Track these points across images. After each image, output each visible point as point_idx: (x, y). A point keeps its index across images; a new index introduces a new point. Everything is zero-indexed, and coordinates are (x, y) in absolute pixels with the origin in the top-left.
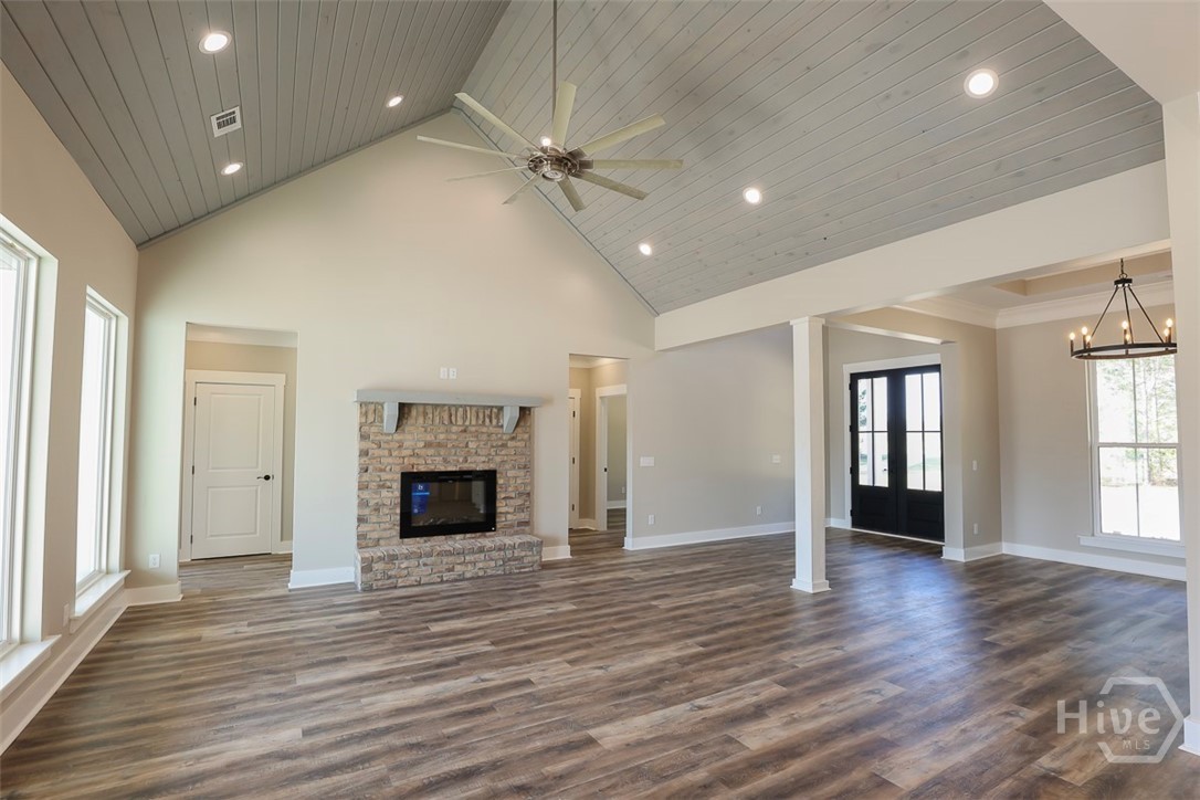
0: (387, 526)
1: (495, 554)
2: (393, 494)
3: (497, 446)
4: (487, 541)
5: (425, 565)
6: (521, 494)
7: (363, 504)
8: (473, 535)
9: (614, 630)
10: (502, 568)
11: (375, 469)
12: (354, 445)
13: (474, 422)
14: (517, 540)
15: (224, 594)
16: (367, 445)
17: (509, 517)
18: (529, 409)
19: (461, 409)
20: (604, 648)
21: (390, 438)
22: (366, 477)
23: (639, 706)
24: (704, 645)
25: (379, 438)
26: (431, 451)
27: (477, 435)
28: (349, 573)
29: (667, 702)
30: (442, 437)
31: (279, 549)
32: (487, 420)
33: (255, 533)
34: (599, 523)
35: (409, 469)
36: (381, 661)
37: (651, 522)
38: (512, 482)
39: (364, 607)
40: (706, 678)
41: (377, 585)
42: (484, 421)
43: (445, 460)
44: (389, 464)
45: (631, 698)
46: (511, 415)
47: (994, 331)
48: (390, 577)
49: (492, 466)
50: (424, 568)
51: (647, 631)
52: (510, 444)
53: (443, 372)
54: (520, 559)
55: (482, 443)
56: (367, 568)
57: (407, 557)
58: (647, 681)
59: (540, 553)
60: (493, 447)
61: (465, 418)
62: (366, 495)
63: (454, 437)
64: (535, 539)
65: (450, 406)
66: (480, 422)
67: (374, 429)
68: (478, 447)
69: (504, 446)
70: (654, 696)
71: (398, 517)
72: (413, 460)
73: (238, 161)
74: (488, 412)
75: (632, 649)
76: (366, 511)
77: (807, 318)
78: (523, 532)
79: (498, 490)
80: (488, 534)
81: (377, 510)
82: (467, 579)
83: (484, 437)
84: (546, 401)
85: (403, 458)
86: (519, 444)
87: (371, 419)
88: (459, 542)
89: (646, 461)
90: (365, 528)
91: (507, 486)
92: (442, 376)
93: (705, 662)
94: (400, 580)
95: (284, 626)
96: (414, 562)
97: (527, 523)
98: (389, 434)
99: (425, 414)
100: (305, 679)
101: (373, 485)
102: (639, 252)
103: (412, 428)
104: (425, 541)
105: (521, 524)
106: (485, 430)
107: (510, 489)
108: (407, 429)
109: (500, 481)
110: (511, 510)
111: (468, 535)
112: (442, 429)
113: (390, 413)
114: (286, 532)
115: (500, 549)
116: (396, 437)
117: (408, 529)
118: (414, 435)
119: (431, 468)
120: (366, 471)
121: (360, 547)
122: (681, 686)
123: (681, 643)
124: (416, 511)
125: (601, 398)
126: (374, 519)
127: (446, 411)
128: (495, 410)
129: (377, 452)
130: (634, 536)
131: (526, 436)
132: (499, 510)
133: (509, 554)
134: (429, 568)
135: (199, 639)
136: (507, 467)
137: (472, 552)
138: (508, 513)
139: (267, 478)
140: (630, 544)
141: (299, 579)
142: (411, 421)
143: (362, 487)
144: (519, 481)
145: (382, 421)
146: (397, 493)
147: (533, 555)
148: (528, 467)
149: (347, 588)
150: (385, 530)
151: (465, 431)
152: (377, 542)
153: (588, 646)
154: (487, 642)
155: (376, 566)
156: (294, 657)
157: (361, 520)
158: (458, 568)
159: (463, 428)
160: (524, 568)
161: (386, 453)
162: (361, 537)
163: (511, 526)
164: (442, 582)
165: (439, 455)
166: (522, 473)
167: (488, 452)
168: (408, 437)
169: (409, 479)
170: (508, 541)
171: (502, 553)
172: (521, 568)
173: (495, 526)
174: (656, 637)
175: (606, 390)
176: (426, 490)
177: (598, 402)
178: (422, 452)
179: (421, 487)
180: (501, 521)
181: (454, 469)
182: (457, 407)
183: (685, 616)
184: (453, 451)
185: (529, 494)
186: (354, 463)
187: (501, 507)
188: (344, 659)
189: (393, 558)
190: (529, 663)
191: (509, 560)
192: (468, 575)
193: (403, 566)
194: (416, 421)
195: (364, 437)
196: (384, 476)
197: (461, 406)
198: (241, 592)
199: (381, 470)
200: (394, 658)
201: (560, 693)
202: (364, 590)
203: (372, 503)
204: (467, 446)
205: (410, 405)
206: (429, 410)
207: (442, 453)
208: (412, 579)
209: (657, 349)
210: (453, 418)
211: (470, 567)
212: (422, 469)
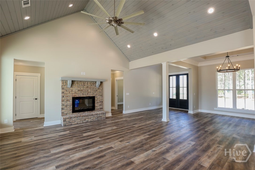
0: (69, 110)
1: (95, 116)
3: (95, 91)
4: (93, 113)
5: (79, 119)
6: (100, 102)
7: (63, 105)
8: (90, 112)
9: (127, 133)
10: (97, 119)
11: (66, 97)
12: (60, 91)
13: (89, 85)
14: (100, 112)
15: (28, 128)
16: (63, 91)
17: (98, 107)
18: (103, 82)
19: (86, 82)
20: (127, 137)
21: (69, 89)
22: (63, 98)
23: (140, 152)
24: (149, 135)
25: (67, 89)
26: (79, 92)
27: (90, 88)
28: (59, 121)
29: (146, 150)
30: (82, 89)
31: (40, 116)
32: (93, 85)
33: (33, 113)
34: (116, 108)
35: (74, 96)
36: (73, 145)
37: (129, 107)
38: (98, 99)
39: (64, 130)
40: (152, 143)
41: (67, 125)
42: (92, 85)
43: (83, 94)
44: (69, 95)
45: (138, 150)
46: (98, 84)
47: (198, 67)
48: (70, 122)
49: (94, 95)
50: (79, 120)
51: (135, 132)
52: (98, 90)
54: (101, 117)
55: (91, 90)
56: (65, 120)
57: (74, 118)
58: (140, 145)
59: (105, 115)
60: (94, 91)
61: (87, 84)
62: (63, 103)
63: (85, 89)
64: (104, 112)
65: (84, 81)
66: (91, 85)
67: (65, 87)
68: (90, 91)
69: (97, 91)
70: (142, 149)
71: (72, 108)
72: (75, 94)
73: (29, 16)
74: (93, 83)
75: (133, 137)
76: (64, 107)
77: (166, 62)
78: (101, 110)
79: (95, 101)
80: (93, 111)
81: (66, 106)
82: (89, 122)
83: (92, 89)
84: (106, 80)
85: (73, 94)
86: (100, 90)
87: (64, 84)
88: (86, 113)
89: (128, 94)
90: (63, 111)
91: (97, 100)
92: (82, 74)
93: (151, 139)
94: (73, 123)
95: (45, 137)
96: (76, 119)
97: (102, 108)
98: (69, 88)
99: (78, 83)
100: (53, 151)
101: (65, 100)
102: (127, 47)
103: (75, 87)
104: (78, 113)
106: (92, 87)
107: (98, 101)
108: (73, 87)
109: (96, 99)
110: (98, 105)
111: (88, 112)
112: (82, 87)
113: (69, 83)
114: (42, 111)
115: (96, 115)
116: (71, 89)
117: (74, 111)
118: (75, 88)
119: (80, 96)
120: (63, 97)
121: (62, 115)
122: (148, 146)
123: (144, 135)
124: (76, 106)
125: (116, 80)
126: (66, 109)
127: (83, 82)
128: (94, 82)
129: (66, 92)
130: (125, 110)
131: (102, 88)
132: (96, 106)
133: (98, 116)
134: (80, 120)
135: (21, 142)
136: (97, 95)
137: (90, 115)
138: (98, 106)
139: (36, 99)
140: (124, 112)
141: (46, 124)
142: (75, 85)
143: (63, 101)
144: (100, 99)
145: (67, 85)
146: (71, 102)
147: (104, 116)
148: (102, 96)
149: (60, 126)
150: (68, 111)
151: (87, 87)
152: (66, 114)
153: (123, 137)
154: (98, 138)
155: (67, 120)
156: (49, 145)
157: (62, 109)
158: (87, 120)
159: (86, 87)
160: (102, 119)
161: (68, 92)
162: (62, 113)
163: (98, 109)
164: (83, 123)
165: (81, 93)
166: (101, 97)
167: (93, 92)
168: (74, 89)
169: (74, 99)
170: (98, 113)
171: (97, 115)
172: (101, 119)
173: (95, 109)
174: (137, 134)
175: (117, 78)
176: (78, 101)
177: (115, 81)
178: (77, 92)
179: (77, 101)
180: (96, 108)
181: (85, 96)
182: (85, 81)
183: (142, 128)
184: (85, 92)
185: (102, 102)
186: (60, 95)
188: (63, 145)
189: (71, 118)
190: (110, 142)
191: (99, 117)
192: (89, 121)
193: (73, 120)
194: (76, 85)
195: (63, 89)
196: (68, 98)
197: (86, 81)
198: (31, 128)
199: (67, 97)
200: (76, 143)
201: (120, 150)
202: (64, 126)
203: (65, 105)
204: (88, 91)
205: (74, 81)
207: (82, 92)
208: (76, 123)
209: (130, 69)
210: (85, 84)
211: (89, 119)
212: (77, 96)
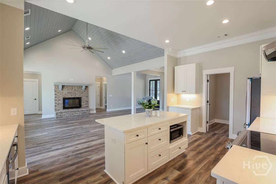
0: (61, 107)
1: (81, 112)
2: (61, 102)
3: (81, 93)
4: (80, 110)
5: (68, 114)
6: (86, 101)
7: (56, 103)
8: (77, 109)
10: (82, 114)
11: (58, 97)
12: (54, 93)
13: (77, 89)
14: (85, 109)
15: (29, 120)
16: (56, 93)
17: (84, 105)
18: (88, 86)
19: (74, 86)
21: (60, 91)
22: (56, 99)
25: (58, 91)
26: (68, 94)
27: (77, 91)
28: (53, 116)
30: (71, 91)
31: (39, 113)
32: (79, 88)
33: (33, 110)
34: (103, 107)
35: (64, 97)
36: (59, 126)
37: (111, 106)
38: (84, 99)
39: (56, 120)
41: (59, 117)
42: (79, 89)
43: (71, 96)
46: (84, 88)
48: (61, 116)
49: (80, 97)
52: (84, 92)
53: (71, 80)
54: (86, 113)
56: (57, 114)
57: (64, 112)
59: (89, 111)
61: (75, 88)
63: (73, 91)
64: (89, 109)
65: (72, 86)
67: (57, 90)
68: (78, 93)
69: (83, 93)
71: (63, 106)
72: (65, 96)
74: (79, 87)
76: (56, 105)
77: (134, 72)
78: (87, 108)
80: (80, 108)
83: (79, 91)
84: (91, 85)
85: (63, 95)
86: (86, 93)
87: (57, 88)
88: (74, 110)
89: (111, 96)
90: (56, 108)
91: (83, 100)
94: (63, 116)
95: (42, 123)
96: (66, 113)
97: (87, 107)
99: (67, 87)
101: (57, 100)
102: (108, 58)
103: (65, 90)
104: (68, 110)
105: (86, 107)
106: (79, 90)
108: (64, 90)
109: (82, 99)
112: (71, 90)
113: (60, 87)
114: (40, 109)
116: (62, 91)
117: (64, 108)
119: (69, 97)
120: (56, 97)
121: (55, 111)
124: (66, 104)
125: (104, 84)
126: (58, 106)
127: (71, 87)
128: (81, 87)
129: (58, 94)
130: (108, 109)
131: (87, 91)
133: (84, 112)
136: (83, 97)
137: (77, 111)
139: (35, 99)
140: (108, 110)
141: (43, 117)
142: (65, 88)
143: (55, 100)
145: (59, 89)
146: (62, 101)
148: (87, 97)
149: (54, 118)
151: (75, 90)
152: (59, 110)
154: (77, 123)
155: (58, 114)
156: (44, 126)
157: (55, 106)
158: (74, 114)
161: (60, 94)
162: (55, 109)
163: (84, 107)
164: (71, 116)
165: (70, 95)
166: (86, 98)
168: (64, 91)
169: (64, 99)
170: (83, 110)
175: (105, 83)
176: (68, 101)
178: (67, 94)
179: (67, 100)
180: (82, 106)
181: (73, 97)
182: (73, 86)
184: (73, 94)
185: (88, 101)
186: (54, 96)
187: (82, 104)
189: (62, 113)
192: (76, 115)
193: (64, 114)
195: (55, 91)
196: (60, 98)
198: (32, 119)
199: (59, 97)
200: (62, 126)
201: (87, 128)
202: (56, 118)
203: (57, 103)
204: (76, 93)
205: (64, 86)
206: (68, 87)
207: (71, 94)
208: (65, 116)
209: (113, 75)
210: (73, 88)
211: (76, 114)
212: (67, 97)
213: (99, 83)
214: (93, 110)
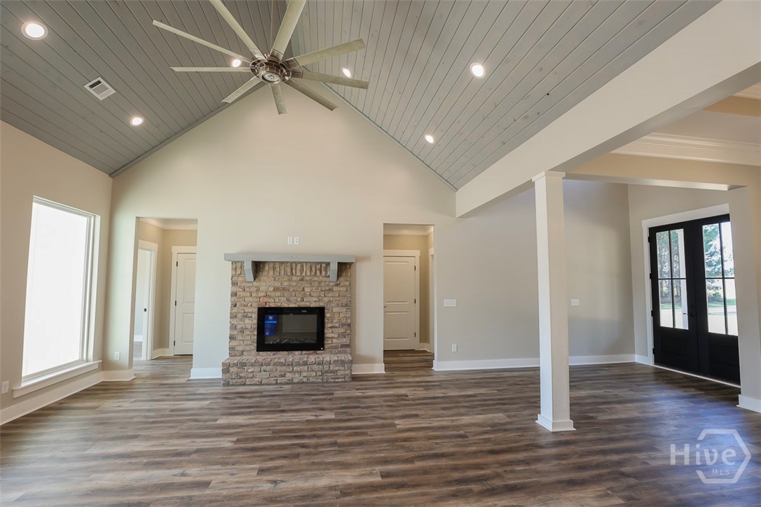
0: (249, 342)
1: (315, 367)
2: (252, 322)
3: (325, 290)
4: (312, 357)
5: (265, 371)
6: (343, 325)
7: (233, 327)
8: (308, 352)
10: (321, 377)
11: (241, 305)
12: (228, 289)
13: (308, 273)
17: (334, 341)
18: (350, 264)
19: (299, 265)
21: (251, 284)
22: (235, 310)
25: (244, 284)
26: (278, 294)
27: (311, 283)
30: (286, 284)
32: (318, 272)
34: (432, 347)
35: (263, 306)
37: (454, 350)
38: (336, 316)
41: (232, 382)
43: (288, 300)
44: (250, 302)
46: (333, 269)
48: (241, 378)
49: (321, 304)
50: (264, 373)
52: (335, 289)
53: (289, 240)
54: (335, 372)
55: (314, 288)
56: (224, 370)
57: (254, 365)
59: (350, 368)
60: (322, 291)
61: (302, 270)
62: (235, 322)
63: (294, 284)
64: (348, 359)
65: (291, 263)
66: (313, 274)
67: (240, 279)
68: (311, 291)
69: (331, 290)
71: (256, 337)
72: (266, 300)
74: (318, 267)
76: (235, 332)
78: (345, 353)
79: (326, 321)
80: (318, 352)
81: (242, 331)
82: (295, 383)
83: (316, 284)
85: (260, 298)
86: (341, 289)
87: (239, 272)
88: (297, 356)
89: (450, 303)
90: (234, 343)
91: (332, 319)
92: (288, 243)
94: (248, 380)
96: (257, 369)
97: (348, 346)
98: (250, 282)
99: (274, 269)
101: (239, 316)
102: (425, 141)
103: (265, 278)
104: (274, 355)
105: (343, 346)
106: (316, 279)
107: (335, 321)
108: (260, 279)
109: (328, 315)
110: (336, 336)
111: (304, 352)
112: (286, 278)
113: (248, 267)
115: (319, 364)
116: (255, 284)
117: (262, 346)
118: (267, 282)
119: (279, 305)
120: (235, 306)
121: (230, 355)
124: (267, 333)
126: (240, 337)
127: (290, 266)
128: (324, 265)
129: (242, 294)
130: (438, 361)
131: (347, 283)
132: (327, 335)
133: (326, 368)
134: (268, 373)
136: (333, 305)
137: (299, 364)
138: (333, 338)
140: (437, 366)
142: (265, 273)
143: (233, 316)
144: (342, 315)
145: (245, 273)
146: (255, 321)
147: (345, 370)
148: (350, 305)
149: (214, 383)
150: (247, 345)
151: (302, 280)
152: (239, 354)
155: (232, 370)
157: (232, 338)
158: (288, 375)
159: (299, 278)
160: (338, 378)
161: (249, 294)
162: (232, 349)
163: (336, 347)
164: (277, 384)
165: (284, 296)
166: (344, 310)
167: (318, 294)
168: (263, 284)
169: (263, 313)
170: (329, 358)
171: (321, 367)
172: (335, 378)
173: (323, 347)
176: (274, 319)
178: (273, 294)
179: (271, 318)
180: (328, 343)
181: (294, 306)
182: (296, 263)
184: (294, 294)
185: (349, 325)
186: (228, 301)
187: (328, 333)
189: (244, 365)
191: (326, 372)
192: (295, 381)
193: (250, 371)
194: (267, 275)
195: (234, 284)
196: (247, 310)
197: (299, 263)
199: (245, 306)
202: (224, 385)
203: (239, 327)
204: (303, 290)
205: (264, 263)
206: (277, 266)
207: (286, 295)
208: (256, 380)
209: (457, 216)
210: (294, 271)
211: (297, 375)
212: (272, 305)
213: (417, 253)
214: (371, 360)
